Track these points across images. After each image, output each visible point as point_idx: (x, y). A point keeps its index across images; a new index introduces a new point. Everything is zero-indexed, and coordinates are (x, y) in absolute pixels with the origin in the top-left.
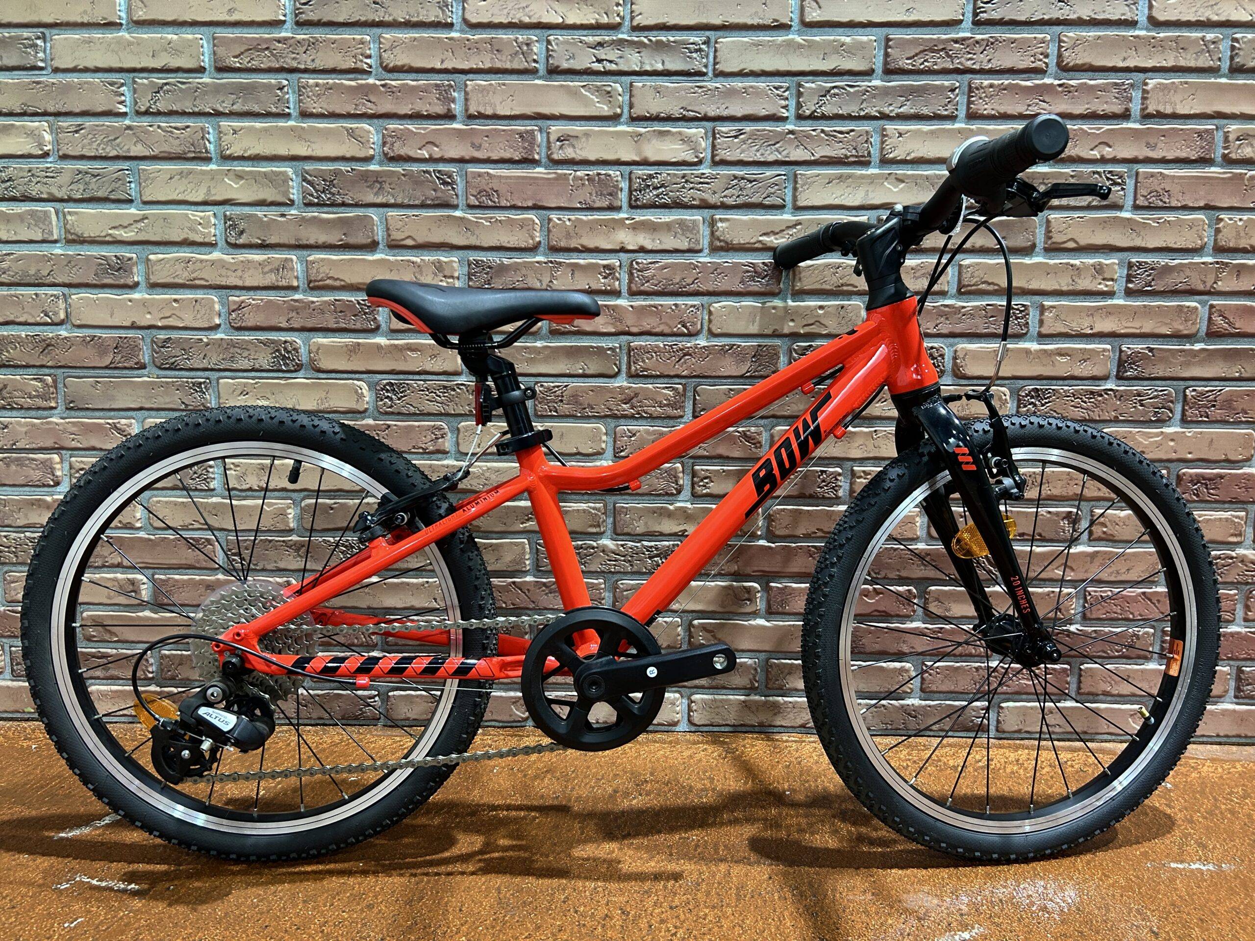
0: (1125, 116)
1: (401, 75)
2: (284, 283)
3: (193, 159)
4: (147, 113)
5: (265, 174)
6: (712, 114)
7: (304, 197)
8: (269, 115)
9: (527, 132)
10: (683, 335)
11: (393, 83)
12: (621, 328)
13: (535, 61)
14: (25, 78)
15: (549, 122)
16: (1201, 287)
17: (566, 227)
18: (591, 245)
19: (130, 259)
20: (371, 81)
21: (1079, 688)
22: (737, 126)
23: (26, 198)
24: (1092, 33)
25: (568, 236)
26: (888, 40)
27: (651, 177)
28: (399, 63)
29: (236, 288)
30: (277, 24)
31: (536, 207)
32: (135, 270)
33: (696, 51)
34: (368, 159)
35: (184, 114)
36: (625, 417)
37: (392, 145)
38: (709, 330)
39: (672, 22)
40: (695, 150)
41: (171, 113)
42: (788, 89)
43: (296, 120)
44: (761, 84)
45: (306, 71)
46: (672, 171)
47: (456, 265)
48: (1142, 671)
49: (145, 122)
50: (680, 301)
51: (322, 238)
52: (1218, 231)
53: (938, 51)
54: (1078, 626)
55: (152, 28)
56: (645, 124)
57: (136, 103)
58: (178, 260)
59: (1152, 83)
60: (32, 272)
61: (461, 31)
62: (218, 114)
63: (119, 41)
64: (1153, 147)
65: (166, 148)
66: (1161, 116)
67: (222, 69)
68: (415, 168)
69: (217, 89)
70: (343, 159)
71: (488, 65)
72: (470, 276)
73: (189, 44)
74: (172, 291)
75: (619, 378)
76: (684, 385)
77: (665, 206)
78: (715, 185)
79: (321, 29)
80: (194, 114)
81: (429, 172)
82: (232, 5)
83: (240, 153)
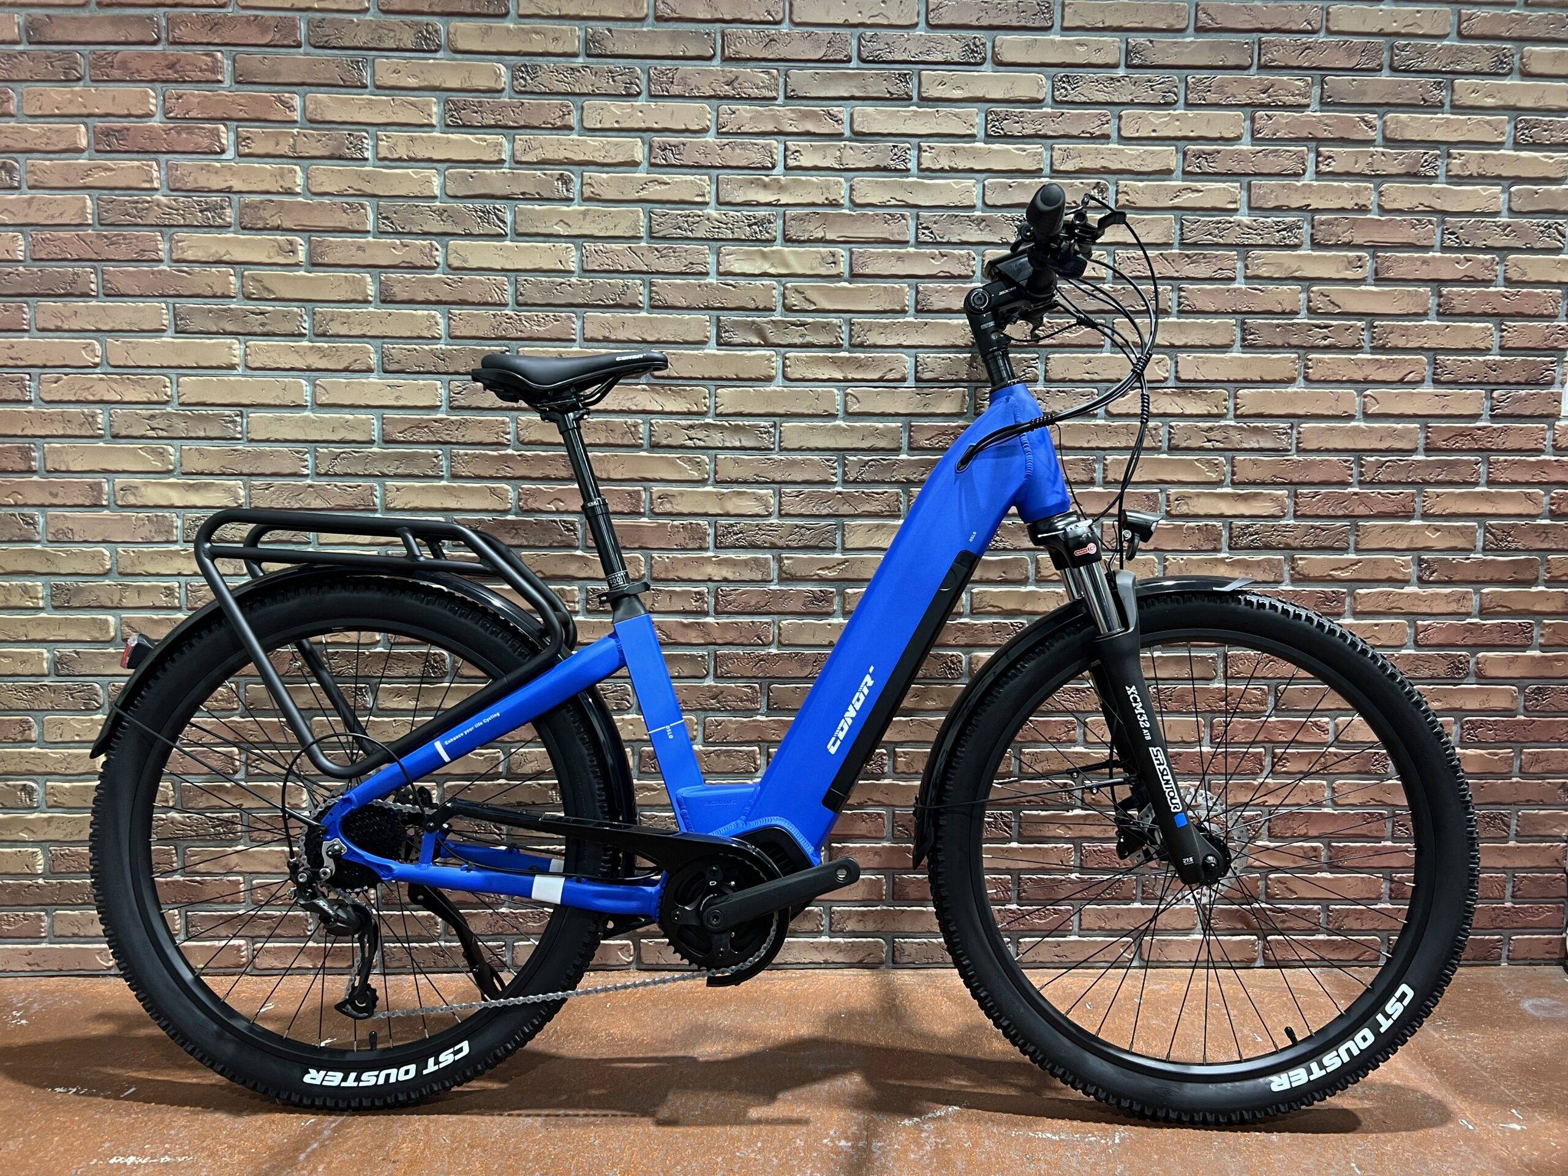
0: (1092, 482)
1: (534, 447)
3: (363, 510)
4: (326, 474)
6: (778, 479)
8: (426, 476)
9: (635, 491)
10: (759, 645)
11: (528, 453)
12: (709, 640)
13: (640, 438)
14: (226, 446)
15: (652, 484)
17: (665, 563)
18: (685, 577)
20: (510, 451)
21: (1080, 925)
22: (798, 488)
25: (667, 570)
26: (911, 426)
27: (732, 525)
28: (532, 439)
30: (435, 408)
31: (641, 548)
33: (765, 433)
34: (506, 512)
35: (357, 475)
36: (713, 710)
37: (526, 500)
38: (779, 642)
39: (747, 411)
40: (767, 507)
41: (346, 475)
42: (836, 461)
43: (447, 480)
44: (816, 457)
45: (457, 443)
46: (748, 521)
47: (576, 593)
48: (1128, 909)
49: (323, 482)
50: (756, 619)
52: (1165, 568)
53: (949, 435)
54: (1078, 875)
55: (332, 410)
56: (727, 486)
57: (317, 467)
59: (1109, 458)
62: (384, 475)
63: (305, 419)
65: (341, 502)
66: (1117, 482)
67: (388, 441)
68: (544, 518)
69: (384, 457)
70: (486, 511)
71: (603, 441)
72: (587, 601)
73: (363, 422)
75: (707, 679)
76: (760, 685)
77: (743, 547)
78: (782, 532)
79: (470, 412)
80: (365, 476)
81: (555, 521)
82: (398, 393)
83: (401, 506)
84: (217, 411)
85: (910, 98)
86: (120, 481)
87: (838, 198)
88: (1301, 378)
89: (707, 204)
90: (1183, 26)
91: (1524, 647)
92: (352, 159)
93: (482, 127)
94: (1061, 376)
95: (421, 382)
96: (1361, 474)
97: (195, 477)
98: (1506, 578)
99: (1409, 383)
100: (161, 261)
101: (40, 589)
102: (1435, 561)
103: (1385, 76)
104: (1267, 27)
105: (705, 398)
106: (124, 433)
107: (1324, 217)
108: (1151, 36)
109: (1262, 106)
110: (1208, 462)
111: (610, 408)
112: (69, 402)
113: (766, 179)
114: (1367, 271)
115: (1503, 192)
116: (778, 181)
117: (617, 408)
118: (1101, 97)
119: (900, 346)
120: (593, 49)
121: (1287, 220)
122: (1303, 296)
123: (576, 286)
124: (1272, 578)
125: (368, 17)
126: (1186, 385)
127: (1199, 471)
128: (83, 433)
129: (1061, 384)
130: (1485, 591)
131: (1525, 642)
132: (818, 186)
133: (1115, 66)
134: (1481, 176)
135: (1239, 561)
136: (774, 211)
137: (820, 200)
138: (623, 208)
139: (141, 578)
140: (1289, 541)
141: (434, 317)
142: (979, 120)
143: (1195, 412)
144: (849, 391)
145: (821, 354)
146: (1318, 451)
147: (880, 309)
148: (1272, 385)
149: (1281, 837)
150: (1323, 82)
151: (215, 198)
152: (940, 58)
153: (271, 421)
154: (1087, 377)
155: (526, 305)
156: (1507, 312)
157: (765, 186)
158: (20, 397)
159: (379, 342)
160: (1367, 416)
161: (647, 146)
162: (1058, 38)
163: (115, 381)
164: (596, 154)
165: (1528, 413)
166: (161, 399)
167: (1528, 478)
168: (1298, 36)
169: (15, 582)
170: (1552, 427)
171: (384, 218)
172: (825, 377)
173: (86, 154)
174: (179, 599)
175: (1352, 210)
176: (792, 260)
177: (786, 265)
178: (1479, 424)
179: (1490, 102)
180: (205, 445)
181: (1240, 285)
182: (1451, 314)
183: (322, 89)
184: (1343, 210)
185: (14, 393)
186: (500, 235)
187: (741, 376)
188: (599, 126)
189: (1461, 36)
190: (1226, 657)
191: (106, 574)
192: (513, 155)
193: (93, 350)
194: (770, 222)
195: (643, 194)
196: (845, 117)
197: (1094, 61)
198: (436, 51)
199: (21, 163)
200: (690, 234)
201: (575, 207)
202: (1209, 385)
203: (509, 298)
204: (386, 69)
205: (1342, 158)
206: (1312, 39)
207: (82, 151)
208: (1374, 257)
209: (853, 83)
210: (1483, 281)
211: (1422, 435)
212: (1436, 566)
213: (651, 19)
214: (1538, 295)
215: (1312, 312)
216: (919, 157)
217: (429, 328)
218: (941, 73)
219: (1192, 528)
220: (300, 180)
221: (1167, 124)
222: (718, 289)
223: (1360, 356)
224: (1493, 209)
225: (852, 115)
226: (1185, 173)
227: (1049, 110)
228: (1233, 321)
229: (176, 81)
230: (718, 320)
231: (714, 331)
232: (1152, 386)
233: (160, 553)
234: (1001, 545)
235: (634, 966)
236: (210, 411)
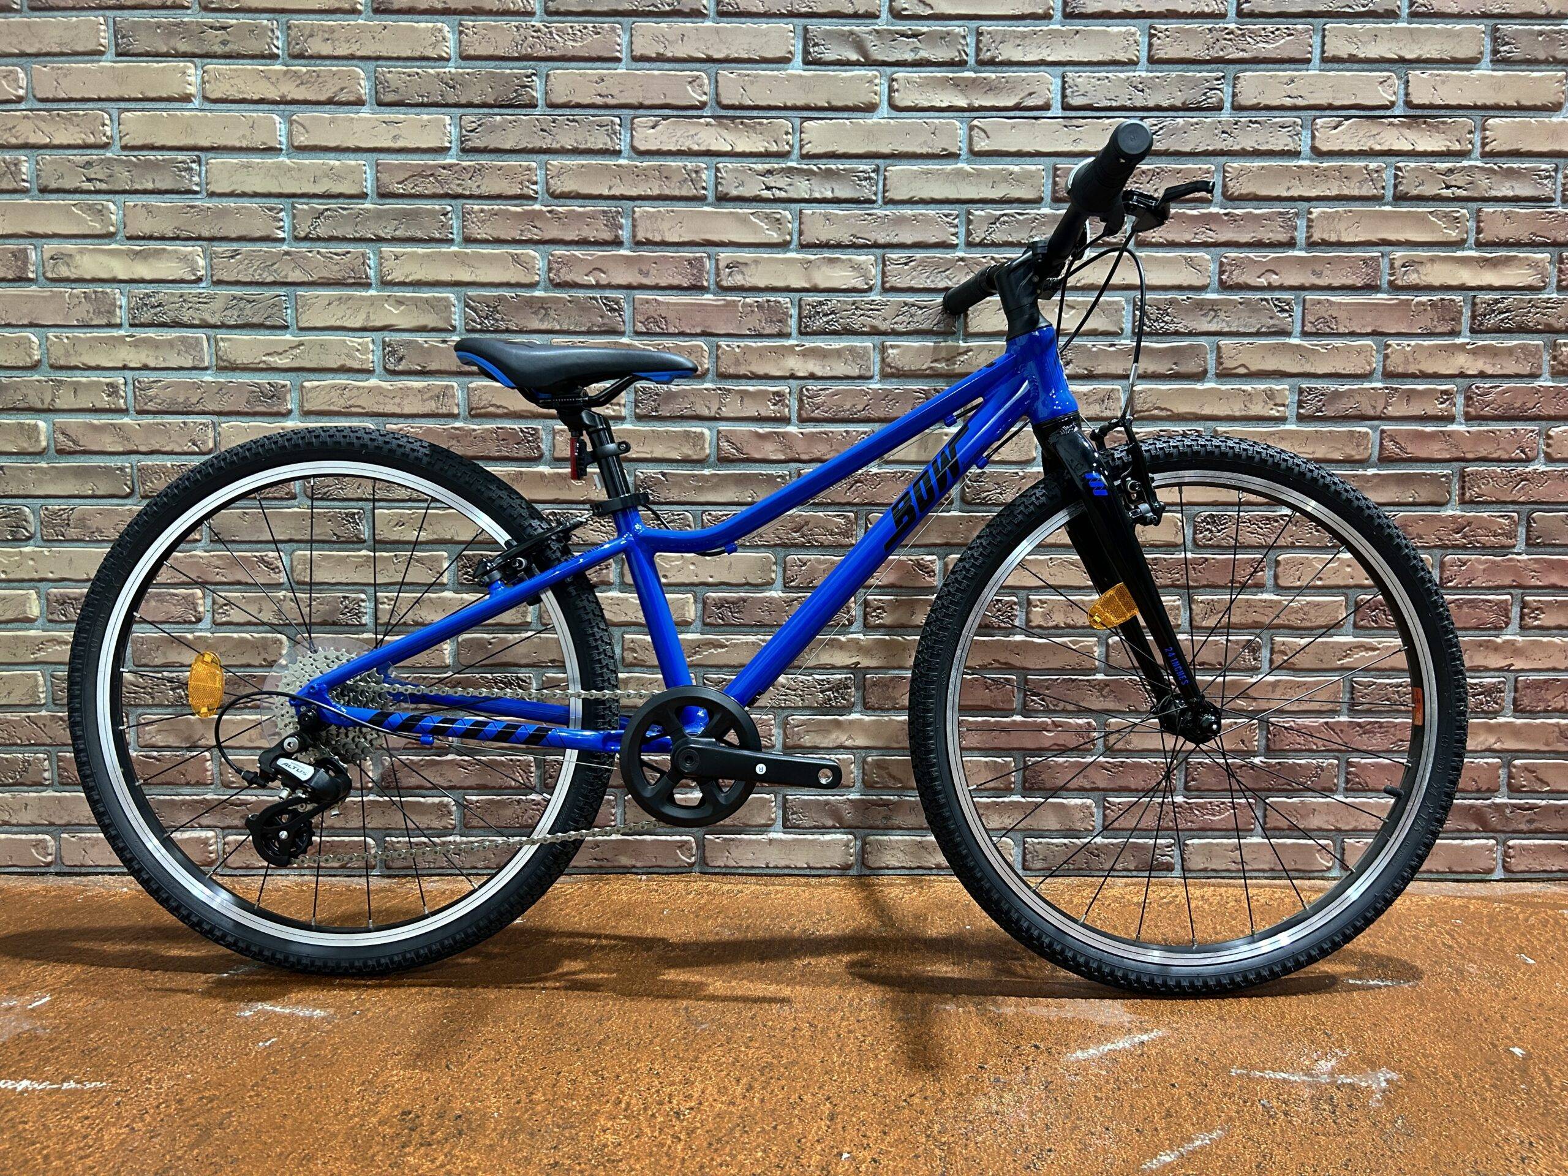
0: (1291, 244)
1: (568, 201)
2: (444, 410)
3: (353, 284)
4: (306, 238)
5: (427, 300)
6: (881, 241)
7: (467, 324)
8: (432, 240)
9: (696, 258)
11: (560, 209)
12: (791, 455)
13: (704, 188)
14: (178, 201)
15: (718, 249)
16: (1371, 413)
17: (735, 354)
18: (761, 372)
19: (284, 386)
20: (537, 207)
21: (1265, 823)
22: (908, 253)
23: (177, 324)
24: (1256, 164)
25: (737, 363)
26: (1056, 169)
27: (821, 303)
28: (566, 190)
29: (393, 415)
30: (443, 150)
31: (704, 334)
32: (288, 397)
33: (866, 179)
34: (533, 286)
35: (344, 239)
36: (795, 545)
37: (558, 271)
39: (841, 150)
40: (866, 278)
41: (332, 239)
42: (957, 216)
43: (459, 245)
44: (931, 212)
45: (471, 197)
46: (843, 298)
48: (1328, 804)
49: (303, 248)
50: (852, 428)
52: (1386, 357)
54: (1262, 759)
55: (313, 154)
56: (815, 251)
57: (295, 229)
58: (333, 387)
59: (1316, 212)
60: (181, 400)
61: (630, 158)
62: (380, 239)
63: (279, 166)
64: (1319, 275)
65: (325, 274)
66: (1325, 244)
67: (385, 195)
68: (581, 294)
69: (379, 215)
70: (508, 285)
71: (656, 192)
73: (352, 170)
74: (326, 419)
76: (856, 513)
77: (835, 333)
78: (886, 312)
79: (487, 156)
80: (355, 240)
81: (595, 299)
82: (397, 132)
83: (401, 279)
84: (168, 155)
86: (51, 247)
94: (1255, 101)
95: (425, 117)
97: (142, 242)
105: (787, 133)
106: (54, 185)
110: (1446, 215)
111: (665, 148)
117: (674, 149)
119: (1042, 63)
124: (1527, 370)
126: (1419, 112)
127: (1433, 228)
129: (1253, 113)
135: (1483, 347)
139: (78, 373)
140: (1552, 321)
141: (440, 30)
143: (1429, 149)
144: (975, 122)
145: (939, 75)
147: (1017, 12)
148: (1532, 113)
149: (1531, 712)
153: (236, 168)
154: (1288, 102)
155: (557, 13)
159: (371, 65)
163: (43, 119)
166: (98, 141)
172: (945, 104)
174: (125, 398)
180: (154, 201)
187: (835, 103)
190: (1463, 476)
191: (35, 367)
193: (16, 80)
202: (1448, 113)
217: (434, 45)
219: (1423, 304)
228: (1482, 27)
230: (806, 30)
231: (800, 46)
232: (1373, 113)
233: (100, 340)
234: (1172, 328)
235: (697, 869)
236: (159, 156)
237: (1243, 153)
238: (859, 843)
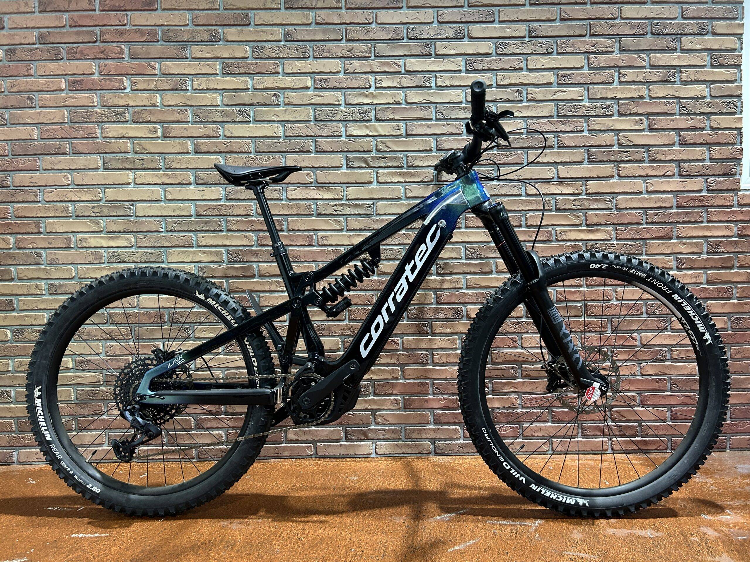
0: (520, 226)
3: (187, 247)
4: (171, 231)
5: (214, 252)
7: (228, 259)
8: (216, 231)
9: (310, 235)
10: (368, 305)
13: (312, 211)
14: (126, 219)
15: (318, 232)
20: (253, 218)
21: (523, 434)
23: (124, 262)
24: (506, 199)
30: (219, 200)
31: (313, 261)
33: (369, 207)
34: (252, 246)
35: (184, 231)
36: (348, 336)
37: (261, 241)
39: (361, 197)
41: (180, 231)
43: (225, 232)
45: (230, 215)
48: (545, 426)
49: (169, 234)
50: (367, 293)
51: (235, 274)
54: (520, 410)
55: (173, 202)
56: (352, 232)
57: (167, 228)
59: (528, 215)
61: (286, 201)
62: (197, 231)
63: (161, 206)
64: (531, 237)
65: (177, 243)
66: (532, 226)
67: (198, 215)
69: (197, 222)
70: (243, 246)
71: (295, 213)
73: (187, 207)
75: (345, 322)
79: (235, 201)
80: (188, 231)
82: (203, 194)
83: (205, 244)
84: (122, 203)
85: (431, 55)
86: (79, 236)
87: (400, 100)
88: (616, 176)
89: (340, 105)
90: (555, 18)
91: (729, 298)
92: (182, 90)
93: (239, 74)
95: (213, 188)
96: (647, 219)
97: (112, 234)
98: (718, 266)
99: (668, 176)
100: (97, 138)
101: (43, 286)
102: (684, 259)
103: (649, 37)
104: (593, 17)
105: (341, 192)
106: (81, 215)
107: (624, 102)
108: (540, 23)
109: (592, 52)
110: (574, 215)
111: (298, 198)
112: (57, 201)
113: (367, 93)
114: (645, 125)
115: (707, 87)
116: (372, 94)
117: (302, 198)
118: (518, 51)
119: (430, 166)
120: (288, 38)
121: (606, 103)
122: (615, 138)
123: (282, 144)
125: (188, 28)
126: (563, 180)
127: (570, 220)
128: (63, 215)
129: (505, 181)
130: (709, 272)
131: (729, 296)
132: (391, 95)
133: (524, 37)
134: (696, 81)
136: (371, 107)
137: (391, 101)
138: (303, 108)
139: (88, 280)
140: (614, 251)
141: (218, 159)
142: (463, 63)
143: (567, 192)
144: (407, 187)
145: (394, 171)
146: (626, 209)
147: (420, 149)
148: (603, 179)
150: (620, 40)
151: (121, 109)
152: (444, 36)
153: (146, 207)
154: (516, 178)
155: (259, 152)
156: (712, 142)
157: (367, 96)
158: (35, 200)
159: (194, 171)
160: (648, 192)
161: (313, 80)
162: (497, 26)
163: (77, 191)
164: (290, 84)
165: (725, 188)
166: (97, 199)
167: (726, 219)
168: (608, 21)
169: (33, 283)
170: (736, 195)
171: (197, 115)
172: (396, 181)
173: (65, 92)
175: (637, 98)
176: (380, 129)
177: (377, 131)
178: (702, 194)
179: (698, 47)
180: (117, 219)
181: (586, 133)
182: (686, 144)
183: (168, 60)
184: (632, 98)
185: (33, 198)
186: (248, 121)
187: (358, 181)
188: (291, 72)
189: (684, 18)
190: (586, 306)
191: (73, 278)
192: (253, 86)
193: (68, 178)
194: (369, 112)
195: (312, 101)
196: (402, 64)
197: (514, 35)
198: (218, 41)
199: (36, 97)
200: (333, 118)
201: (281, 108)
202: (573, 180)
203: (252, 149)
204: (196, 50)
205: (631, 75)
206: (615, 21)
207: (63, 90)
208: (648, 119)
209: (405, 49)
210: (700, 128)
211: (674, 201)
212: (685, 261)
213: (313, 24)
214: (726, 134)
215: (620, 145)
216: (436, 81)
218: (445, 43)
219: (568, 246)
220: (158, 100)
221: (549, 62)
222: (346, 142)
223: (643, 164)
224: (703, 95)
225: (405, 63)
226: (558, 84)
227: (494, 58)
228: (583, 150)
229: (104, 59)
230: (347, 156)
231: (345, 162)
232: (547, 181)
233: (97, 268)
234: (479, 256)
235: (314, 456)
236: (119, 204)
237: (502, 195)
238: (374, 445)
